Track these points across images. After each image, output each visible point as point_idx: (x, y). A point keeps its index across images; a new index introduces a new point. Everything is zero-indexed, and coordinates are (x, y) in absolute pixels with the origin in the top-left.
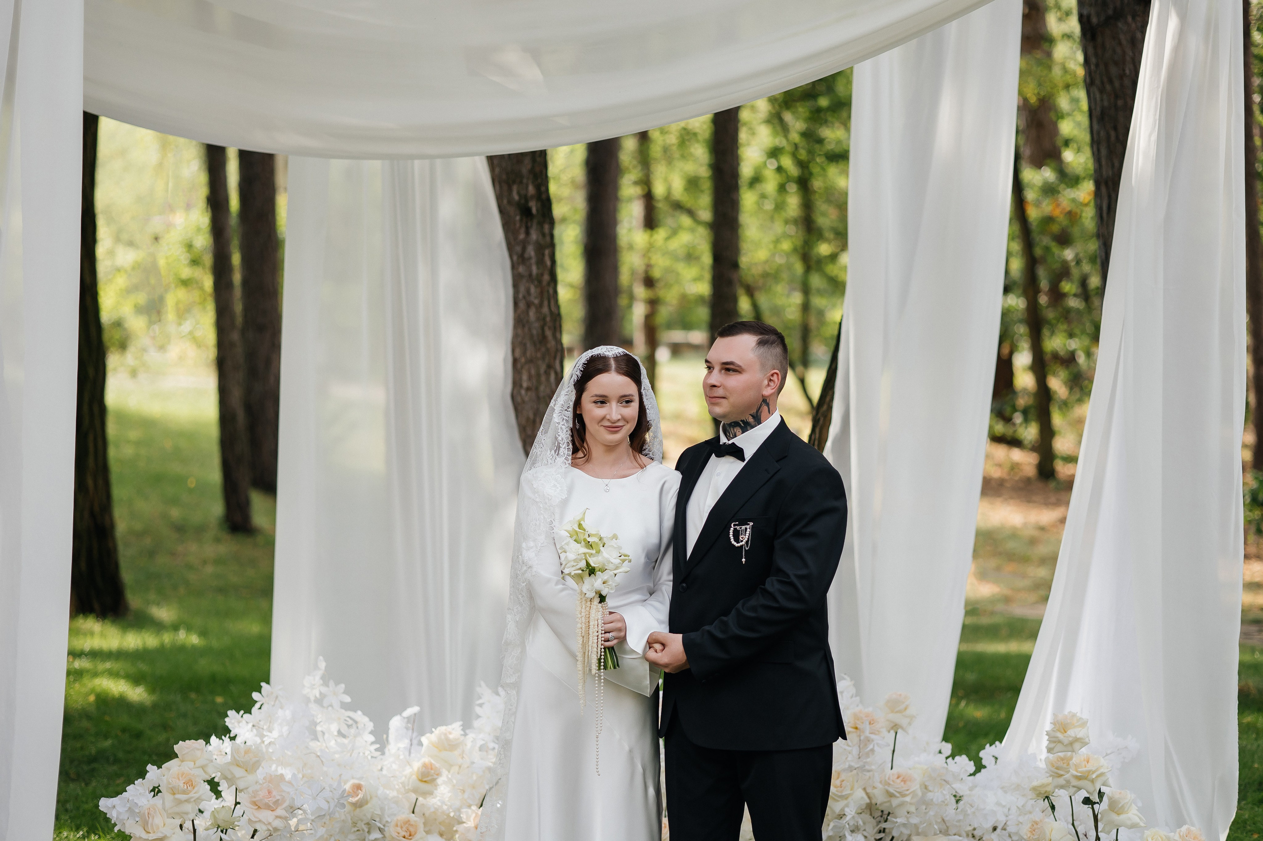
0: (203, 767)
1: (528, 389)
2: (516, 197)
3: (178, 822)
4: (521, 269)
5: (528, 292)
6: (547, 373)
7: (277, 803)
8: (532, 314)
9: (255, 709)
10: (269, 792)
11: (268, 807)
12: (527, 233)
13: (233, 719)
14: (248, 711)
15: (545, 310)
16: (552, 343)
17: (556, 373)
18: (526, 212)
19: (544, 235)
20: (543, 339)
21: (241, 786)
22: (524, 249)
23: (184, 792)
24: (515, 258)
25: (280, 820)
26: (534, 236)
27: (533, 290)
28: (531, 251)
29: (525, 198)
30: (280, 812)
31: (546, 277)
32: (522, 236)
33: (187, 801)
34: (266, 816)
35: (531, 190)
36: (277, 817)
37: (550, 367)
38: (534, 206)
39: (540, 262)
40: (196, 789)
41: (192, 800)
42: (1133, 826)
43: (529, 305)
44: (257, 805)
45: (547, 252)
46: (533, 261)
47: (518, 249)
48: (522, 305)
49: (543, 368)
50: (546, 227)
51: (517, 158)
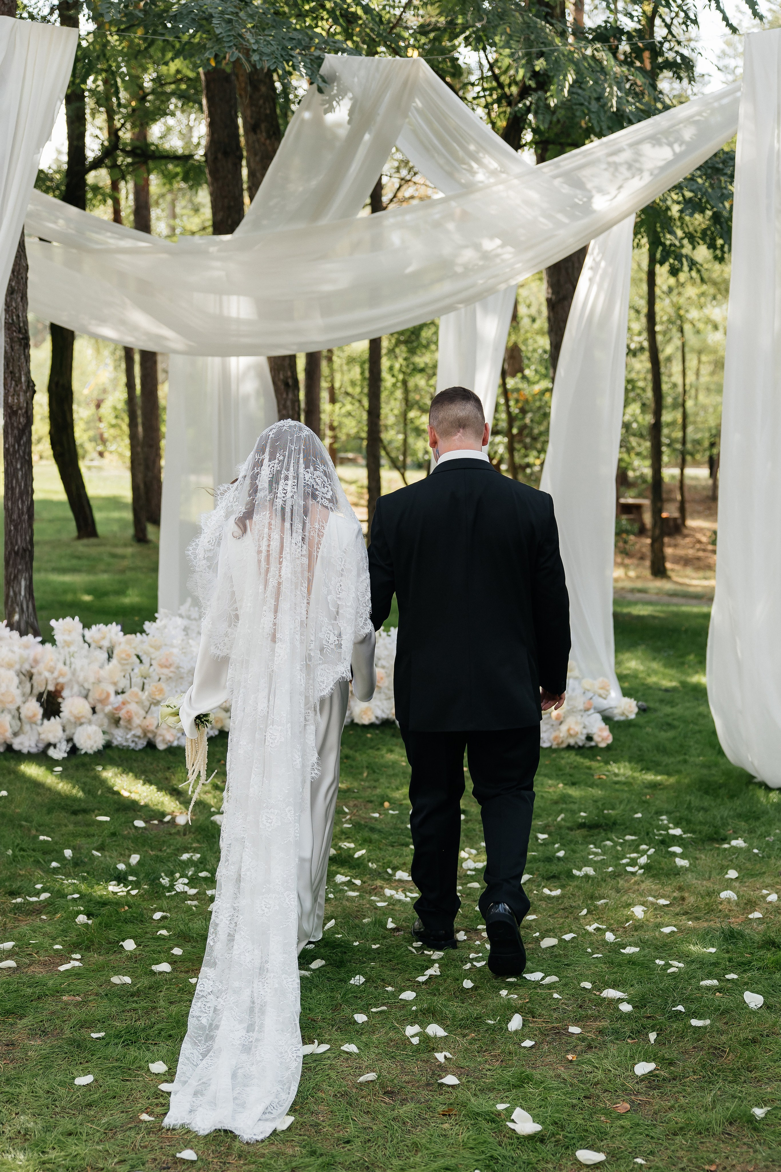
0: (135, 648)
2: (281, 377)
3: (123, 674)
4: (284, 412)
7: (171, 665)
9: (157, 621)
10: (167, 660)
11: (166, 667)
12: (287, 394)
13: (147, 625)
14: (155, 621)
18: (287, 385)
19: (295, 396)
21: (153, 656)
22: (285, 402)
23: (126, 660)
24: (281, 407)
26: (290, 396)
28: (289, 403)
29: (287, 378)
30: (172, 669)
32: (285, 396)
33: (127, 664)
34: (165, 671)
35: (289, 374)
38: (290, 382)
39: (293, 409)
42: (576, 678)
44: (162, 666)
45: (297, 404)
46: (290, 408)
47: (283, 402)
50: (296, 392)
51: (284, 358)
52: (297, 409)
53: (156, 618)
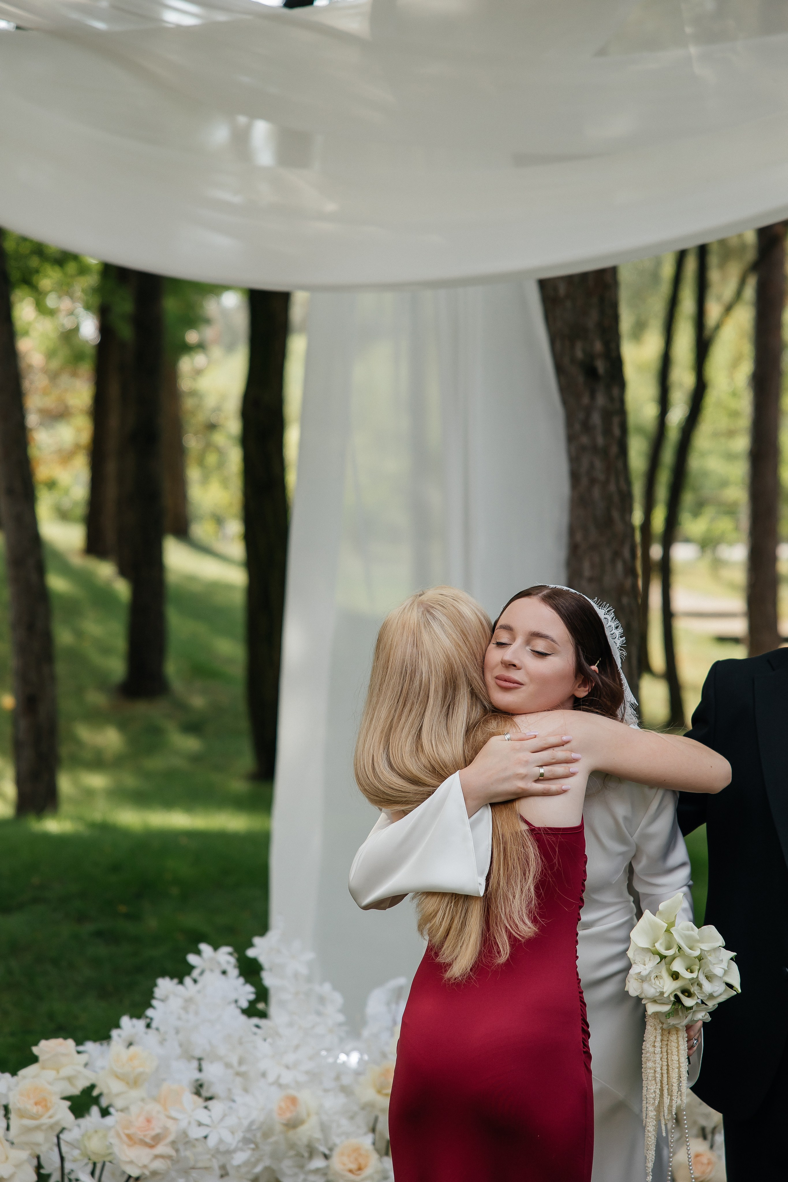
1: (591, 580)
2: (579, 354)
4: (585, 440)
5: (592, 466)
6: (613, 562)
7: (156, 1136)
8: (597, 492)
10: (149, 1121)
11: (145, 1141)
12: (593, 397)
15: (612, 487)
16: (619, 526)
17: (624, 562)
18: (591, 372)
19: (611, 399)
20: (609, 522)
22: (588, 415)
23: (34, 1116)
24: (577, 427)
25: (161, 1160)
26: (601, 400)
27: (598, 464)
28: (596, 419)
29: (590, 357)
30: (162, 1147)
31: (614, 450)
34: (140, 1155)
35: (598, 346)
36: (156, 1157)
37: (617, 554)
38: (601, 366)
39: (607, 431)
40: (50, 1112)
41: (44, 1127)
43: (593, 481)
44: (130, 1139)
45: (616, 420)
46: (599, 430)
47: (581, 415)
48: (585, 481)
49: (608, 554)
50: (616, 391)
52: (617, 431)
53: (190, 968)
